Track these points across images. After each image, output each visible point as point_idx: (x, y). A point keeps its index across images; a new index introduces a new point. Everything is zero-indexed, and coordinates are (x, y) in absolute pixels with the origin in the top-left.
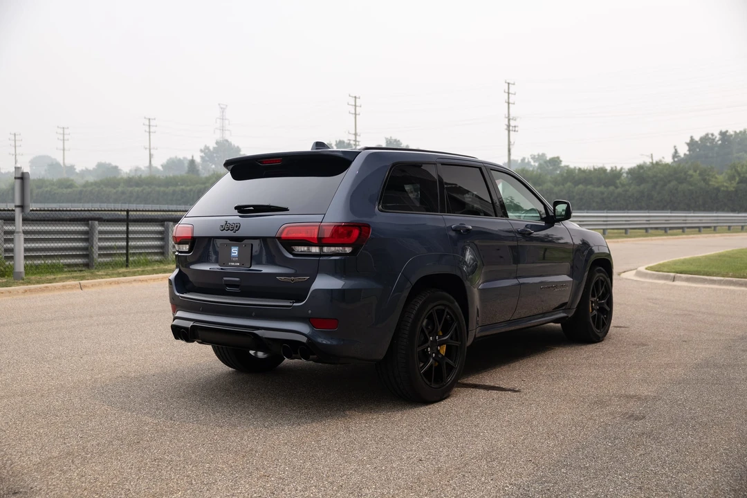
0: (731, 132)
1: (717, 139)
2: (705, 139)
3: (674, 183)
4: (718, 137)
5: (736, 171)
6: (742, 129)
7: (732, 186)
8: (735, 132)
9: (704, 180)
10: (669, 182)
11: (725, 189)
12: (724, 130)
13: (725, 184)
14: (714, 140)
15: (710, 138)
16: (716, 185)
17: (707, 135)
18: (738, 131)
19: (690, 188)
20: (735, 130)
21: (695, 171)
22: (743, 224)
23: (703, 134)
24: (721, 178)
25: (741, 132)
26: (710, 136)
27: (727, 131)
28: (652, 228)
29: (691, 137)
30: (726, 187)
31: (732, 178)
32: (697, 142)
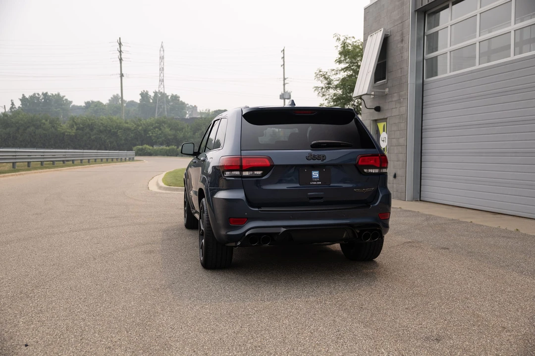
0: (49, 94)
1: (41, 98)
2: (33, 97)
3: (32, 128)
4: (42, 97)
5: (74, 121)
6: (57, 93)
7: (73, 132)
8: (52, 94)
9: (54, 127)
10: (28, 127)
11: (69, 134)
12: (44, 92)
13: (68, 131)
14: (39, 98)
15: (36, 97)
16: (63, 131)
17: (35, 94)
18: (54, 94)
19: (44, 132)
20: (52, 93)
21: (47, 120)
22: (96, 158)
23: (31, 94)
24: (64, 126)
25: (56, 94)
26: (37, 95)
27: (47, 93)
28: (57, 161)
29: (23, 95)
30: (70, 132)
31: (72, 126)
32: (27, 99)
